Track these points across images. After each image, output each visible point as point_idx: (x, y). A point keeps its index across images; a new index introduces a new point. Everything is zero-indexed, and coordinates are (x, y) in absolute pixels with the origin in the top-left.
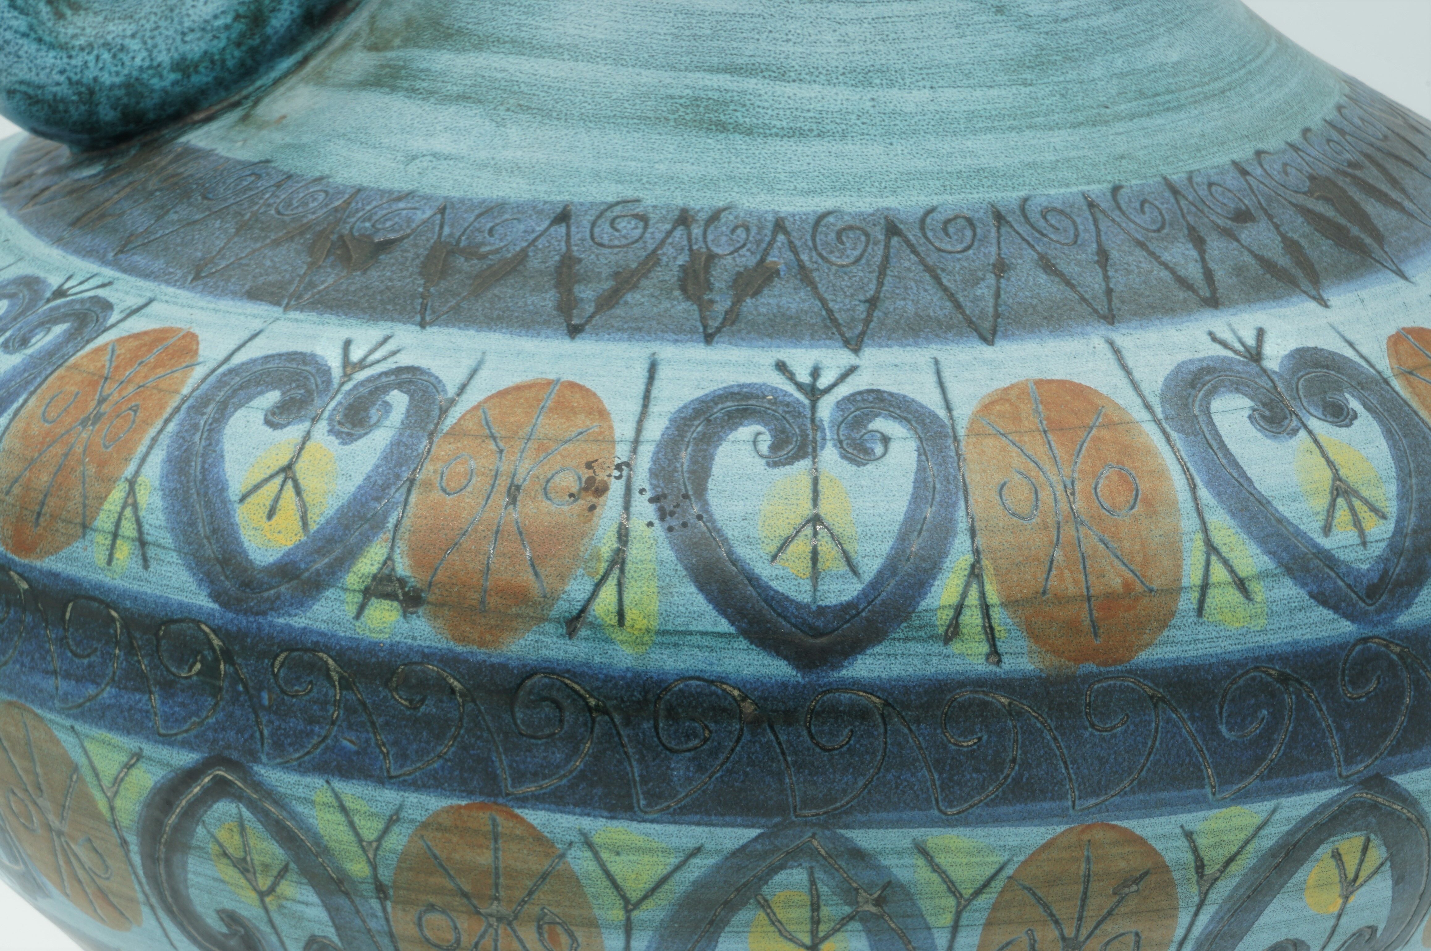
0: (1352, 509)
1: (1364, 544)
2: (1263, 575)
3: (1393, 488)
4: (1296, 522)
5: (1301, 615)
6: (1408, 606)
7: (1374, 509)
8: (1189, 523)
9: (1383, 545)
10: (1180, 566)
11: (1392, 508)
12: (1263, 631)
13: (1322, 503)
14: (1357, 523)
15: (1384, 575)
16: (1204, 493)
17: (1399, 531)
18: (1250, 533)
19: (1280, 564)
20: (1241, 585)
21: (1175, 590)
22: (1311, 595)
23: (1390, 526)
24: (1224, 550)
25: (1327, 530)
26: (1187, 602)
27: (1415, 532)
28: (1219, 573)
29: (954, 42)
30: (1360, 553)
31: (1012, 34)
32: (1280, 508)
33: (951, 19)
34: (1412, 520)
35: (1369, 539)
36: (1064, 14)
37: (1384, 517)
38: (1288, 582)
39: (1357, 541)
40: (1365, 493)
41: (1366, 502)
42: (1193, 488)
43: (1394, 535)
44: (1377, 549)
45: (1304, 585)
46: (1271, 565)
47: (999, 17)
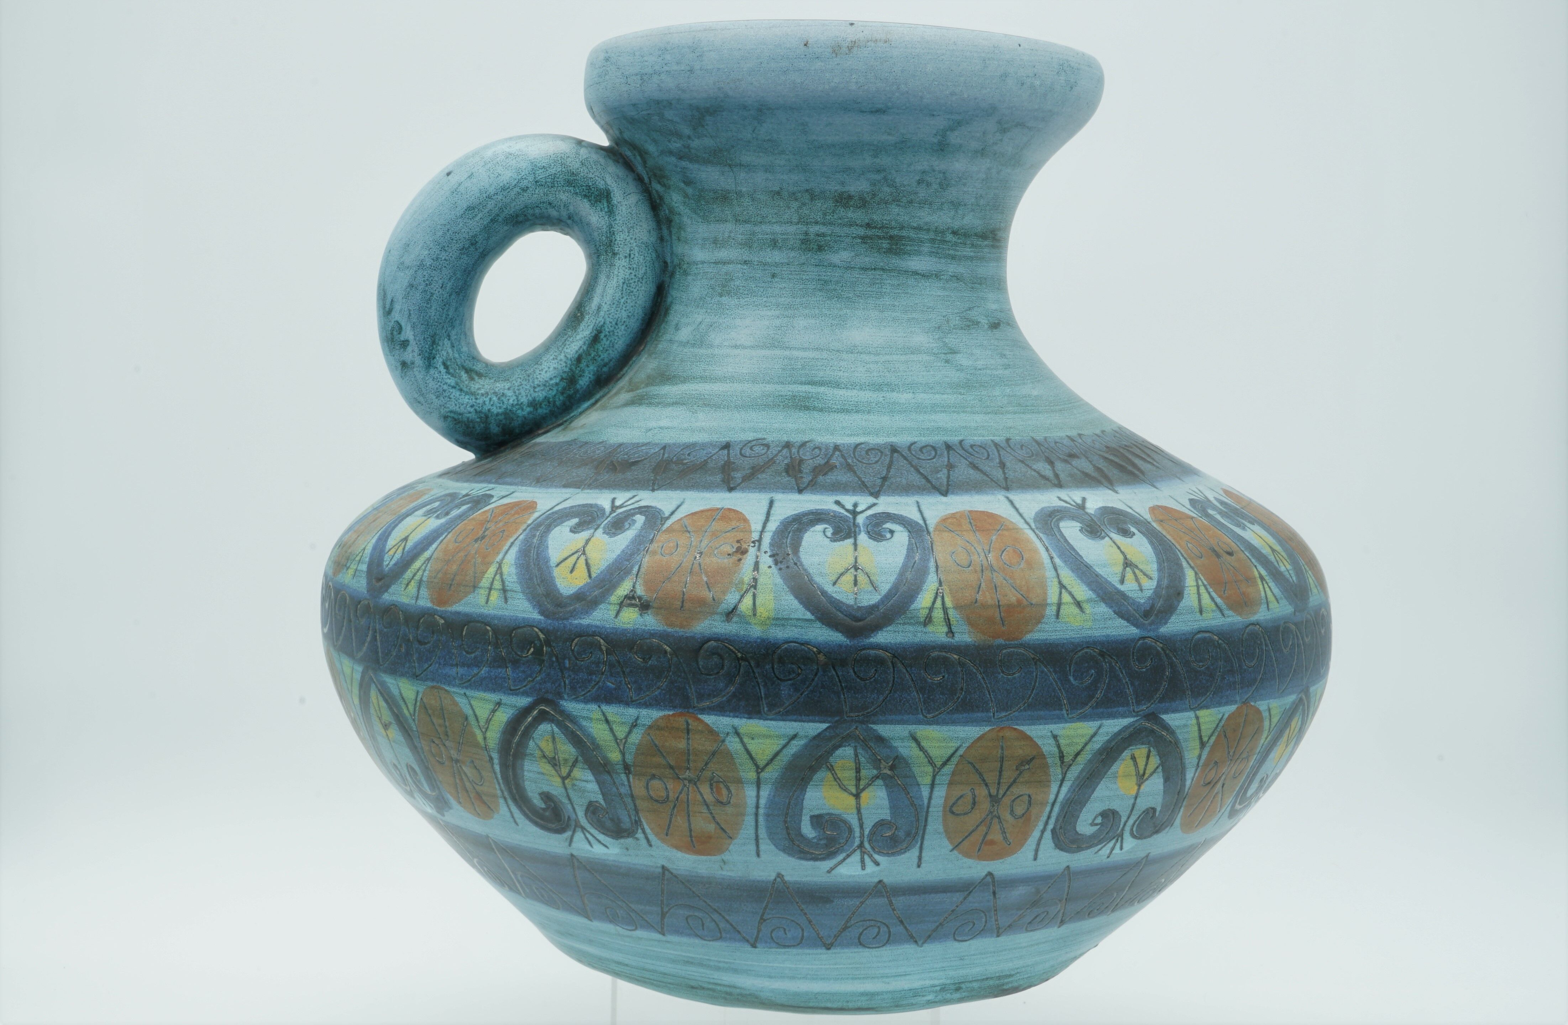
0: (1134, 573)
1: (1141, 590)
2: (1089, 601)
3: (1155, 566)
4: (1106, 577)
5: (1110, 622)
6: (1166, 623)
7: (1145, 574)
8: (1050, 573)
9: (1151, 592)
10: (1046, 593)
11: (1155, 575)
12: (1091, 628)
13: (1119, 569)
14: (1137, 579)
15: (1152, 607)
16: (1057, 561)
17: (1159, 585)
18: (1082, 580)
19: (1098, 595)
20: (1078, 604)
21: (1044, 605)
22: (1115, 612)
23: (1153, 584)
24: (1068, 587)
25: (1122, 581)
26: (1051, 611)
27: (1167, 587)
28: (1066, 598)
29: (924, 373)
30: (1140, 594)
31: (954, 372)
32: (1097, 570)
33: (922, 363)
34: (1165, 582)
35: (1144, 588)
36: (979, 367)
37: (1151, 578)
38: (1103, 605)
39: (1138, 588)
40: (1141, 567)
41: (1141, 571)
42: (1052, 558)
43: (1156, 588)
44: (1149, 593)
45: (1111, 607)
46: (1094, 596)
47: (946, 364)
